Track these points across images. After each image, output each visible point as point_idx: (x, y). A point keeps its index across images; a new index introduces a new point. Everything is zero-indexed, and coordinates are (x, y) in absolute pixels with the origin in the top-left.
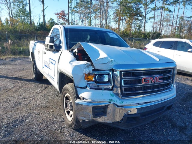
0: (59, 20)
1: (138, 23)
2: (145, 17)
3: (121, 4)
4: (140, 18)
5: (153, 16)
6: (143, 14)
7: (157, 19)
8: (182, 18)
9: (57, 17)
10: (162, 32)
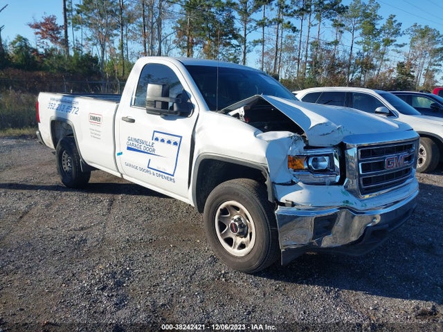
0: (42, 41)
1: (230, 52)
2: (244, 41)
3: (190, 7)
4: (234, 42)
5: (261, 38)
6: (240, 33)
7: (270, 46)
8: (316, 45)
9: (37, 33)
10: (280, 74)
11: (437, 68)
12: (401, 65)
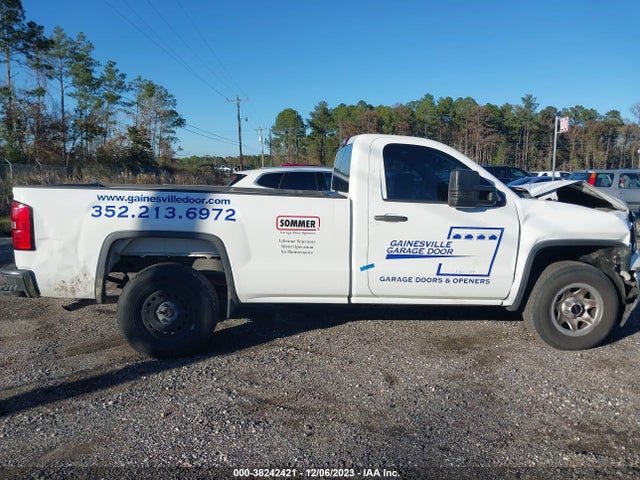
8: (7, 92)
11: (172, 135)
12: (133, 131)
